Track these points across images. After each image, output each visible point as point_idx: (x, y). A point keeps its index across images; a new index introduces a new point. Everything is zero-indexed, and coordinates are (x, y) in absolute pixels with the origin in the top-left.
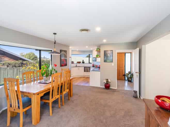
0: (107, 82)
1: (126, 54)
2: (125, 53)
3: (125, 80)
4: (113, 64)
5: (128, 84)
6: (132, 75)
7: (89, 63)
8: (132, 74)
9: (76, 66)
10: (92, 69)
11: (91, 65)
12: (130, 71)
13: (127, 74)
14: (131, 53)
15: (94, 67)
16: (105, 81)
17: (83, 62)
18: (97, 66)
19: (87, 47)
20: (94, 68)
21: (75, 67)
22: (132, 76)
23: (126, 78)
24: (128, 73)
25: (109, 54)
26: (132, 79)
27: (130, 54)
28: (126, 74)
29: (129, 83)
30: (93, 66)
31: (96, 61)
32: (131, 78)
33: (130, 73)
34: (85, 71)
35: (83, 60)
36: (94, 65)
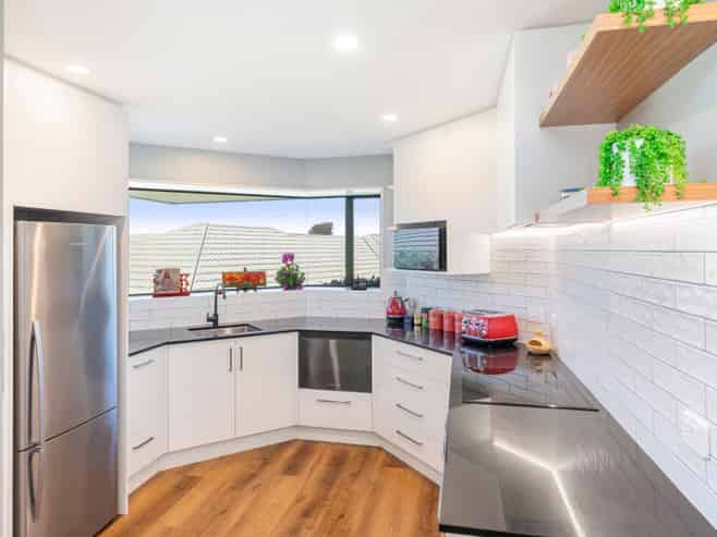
7: (352, 283)
9: (213, 328)
10: (385, 351)
11: (369, 309)
17: (291, 280)
30: (399, 323)
31: (443, 266)
34: (304, 382)
35: (288, 257)
36: (403, 311)
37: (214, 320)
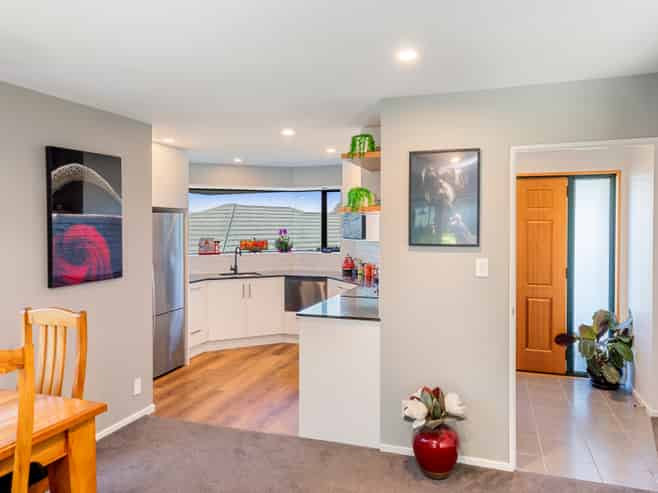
0: (430, 416)
1: (578, 183)
2: (571, 178)
3: (570, 372)
4: (480, 264)
5: (593, 404)
6: (626, 338)
8: (626, 332)
9: (235, 273)
11: (332, 264)
12: (606, 308)
13: (583, 328)
14: (613, 176)
15: (352, 281)
16: (419, 411)
18: (370, 269)
19: (288, 132)
20: (351, 286)
21: (224, 277)
22: (620, 348)
23: (580, 364)
24: (590, 322)
25: (450, 178)
26: (627, 369)
27: (607, 181)
28: (576, 330)
29: (604, 395)
30: (349, 273)
31: (364, 237)
32: (616, 360)
33: (605, 322)
35: (283, 232)
36: (353, 266)
37: (235, 269)
